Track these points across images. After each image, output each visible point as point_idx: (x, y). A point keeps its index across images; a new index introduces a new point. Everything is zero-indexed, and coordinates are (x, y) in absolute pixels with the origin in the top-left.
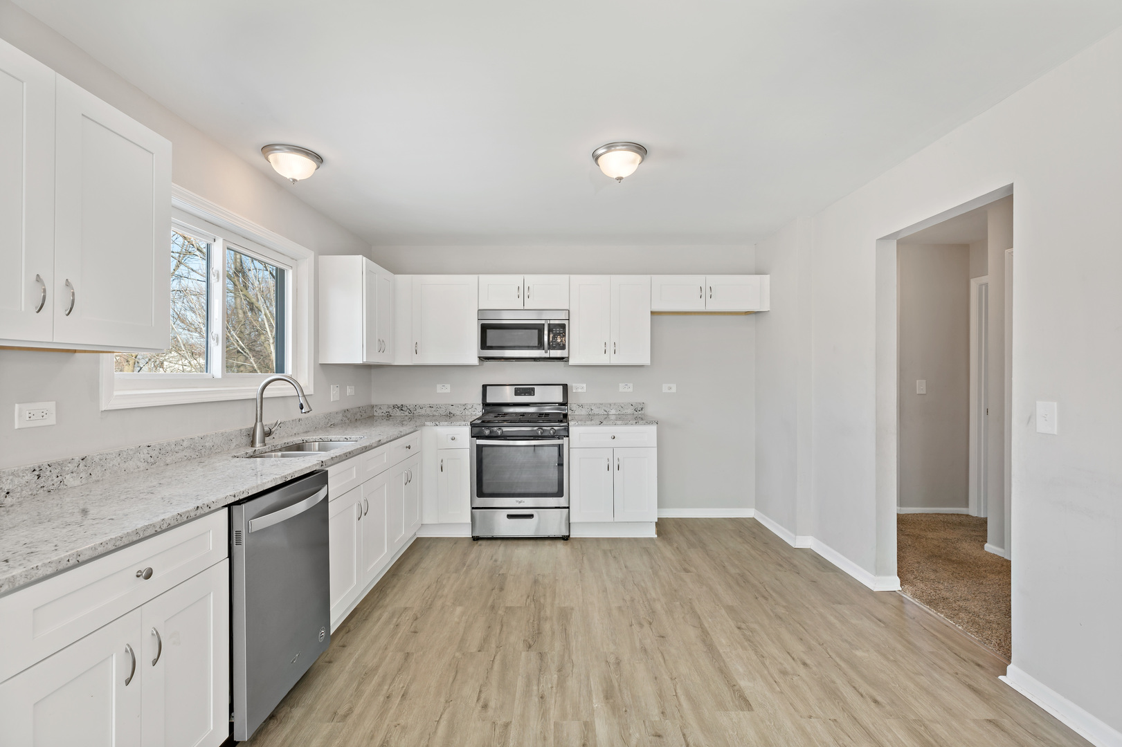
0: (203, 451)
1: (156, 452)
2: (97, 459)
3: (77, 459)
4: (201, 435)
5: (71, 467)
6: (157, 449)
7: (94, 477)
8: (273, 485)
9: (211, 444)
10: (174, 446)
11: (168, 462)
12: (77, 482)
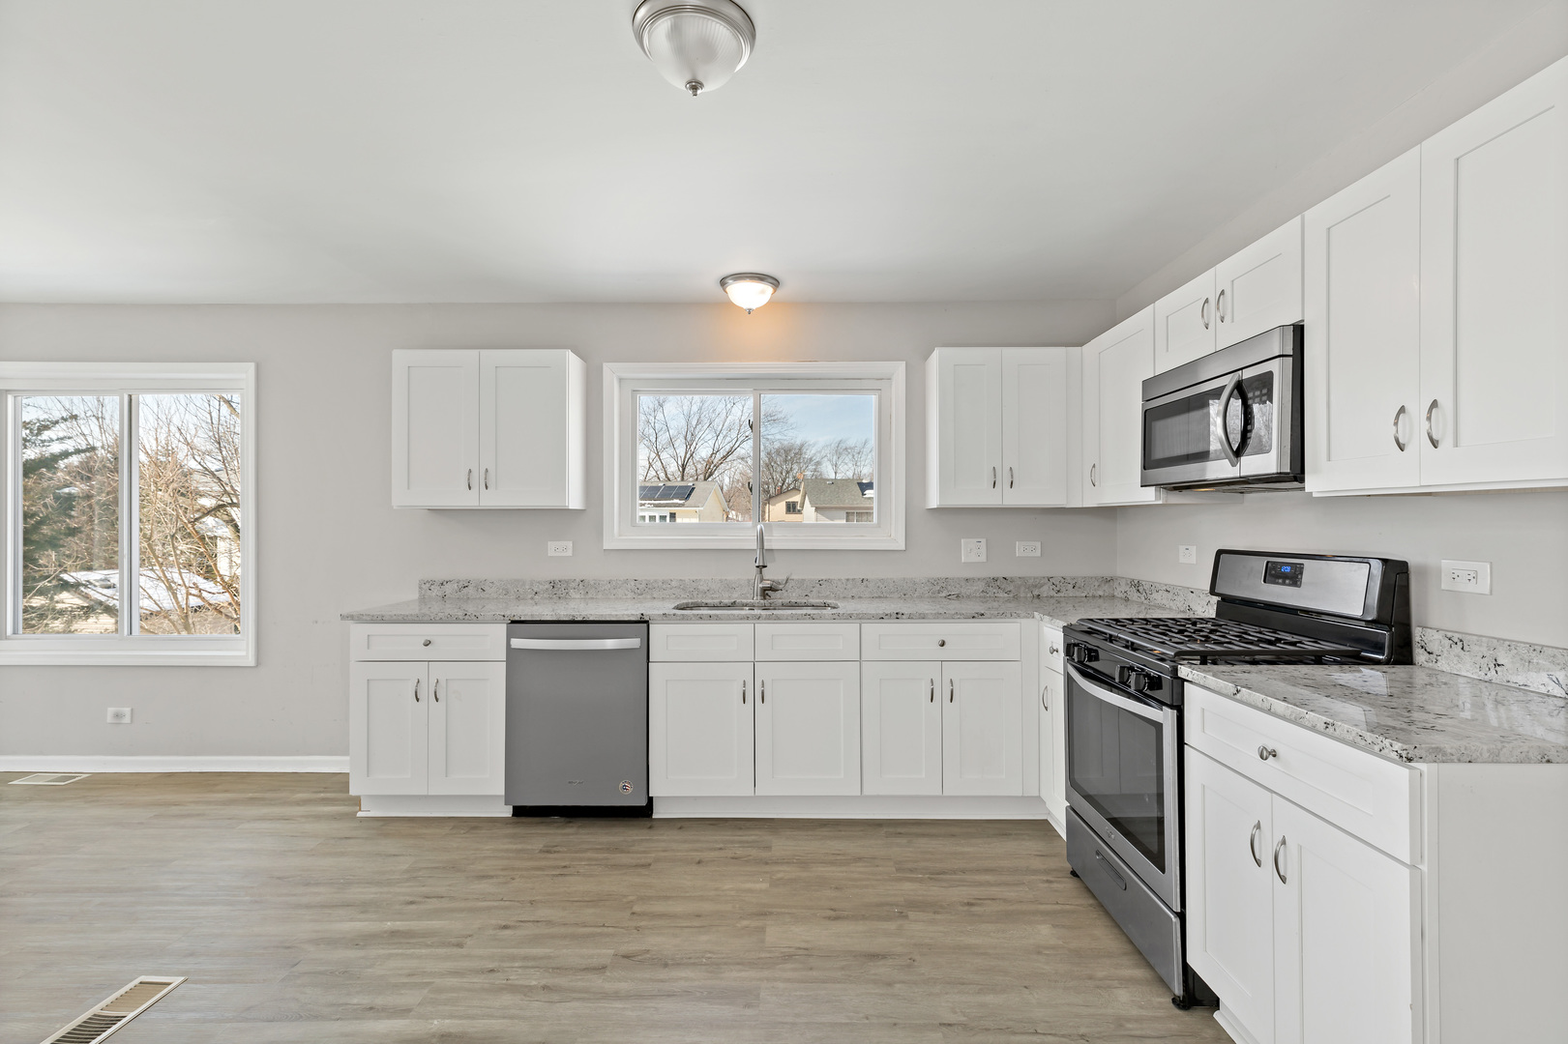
0: (695, 593)
1: (643, 586)
2: (592, 583)
3: (578, 580)
4: (694, 578)
5: (573, 585)
6: (644, 583)
7: (590, 595)
8: (555, 619)
9: (706, 589)
10: (660, 583)
11: (655, 596)
12: (578, 596)
